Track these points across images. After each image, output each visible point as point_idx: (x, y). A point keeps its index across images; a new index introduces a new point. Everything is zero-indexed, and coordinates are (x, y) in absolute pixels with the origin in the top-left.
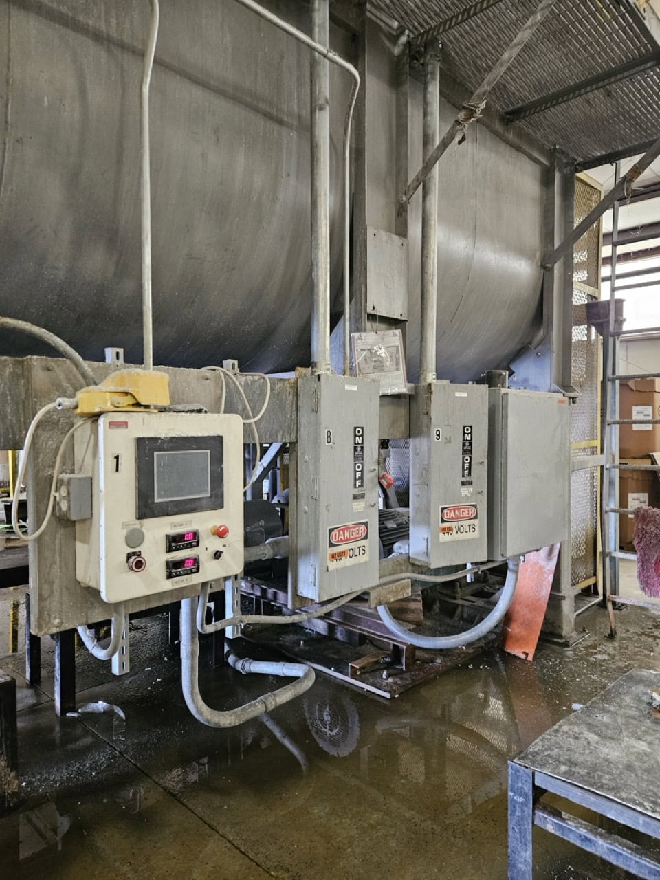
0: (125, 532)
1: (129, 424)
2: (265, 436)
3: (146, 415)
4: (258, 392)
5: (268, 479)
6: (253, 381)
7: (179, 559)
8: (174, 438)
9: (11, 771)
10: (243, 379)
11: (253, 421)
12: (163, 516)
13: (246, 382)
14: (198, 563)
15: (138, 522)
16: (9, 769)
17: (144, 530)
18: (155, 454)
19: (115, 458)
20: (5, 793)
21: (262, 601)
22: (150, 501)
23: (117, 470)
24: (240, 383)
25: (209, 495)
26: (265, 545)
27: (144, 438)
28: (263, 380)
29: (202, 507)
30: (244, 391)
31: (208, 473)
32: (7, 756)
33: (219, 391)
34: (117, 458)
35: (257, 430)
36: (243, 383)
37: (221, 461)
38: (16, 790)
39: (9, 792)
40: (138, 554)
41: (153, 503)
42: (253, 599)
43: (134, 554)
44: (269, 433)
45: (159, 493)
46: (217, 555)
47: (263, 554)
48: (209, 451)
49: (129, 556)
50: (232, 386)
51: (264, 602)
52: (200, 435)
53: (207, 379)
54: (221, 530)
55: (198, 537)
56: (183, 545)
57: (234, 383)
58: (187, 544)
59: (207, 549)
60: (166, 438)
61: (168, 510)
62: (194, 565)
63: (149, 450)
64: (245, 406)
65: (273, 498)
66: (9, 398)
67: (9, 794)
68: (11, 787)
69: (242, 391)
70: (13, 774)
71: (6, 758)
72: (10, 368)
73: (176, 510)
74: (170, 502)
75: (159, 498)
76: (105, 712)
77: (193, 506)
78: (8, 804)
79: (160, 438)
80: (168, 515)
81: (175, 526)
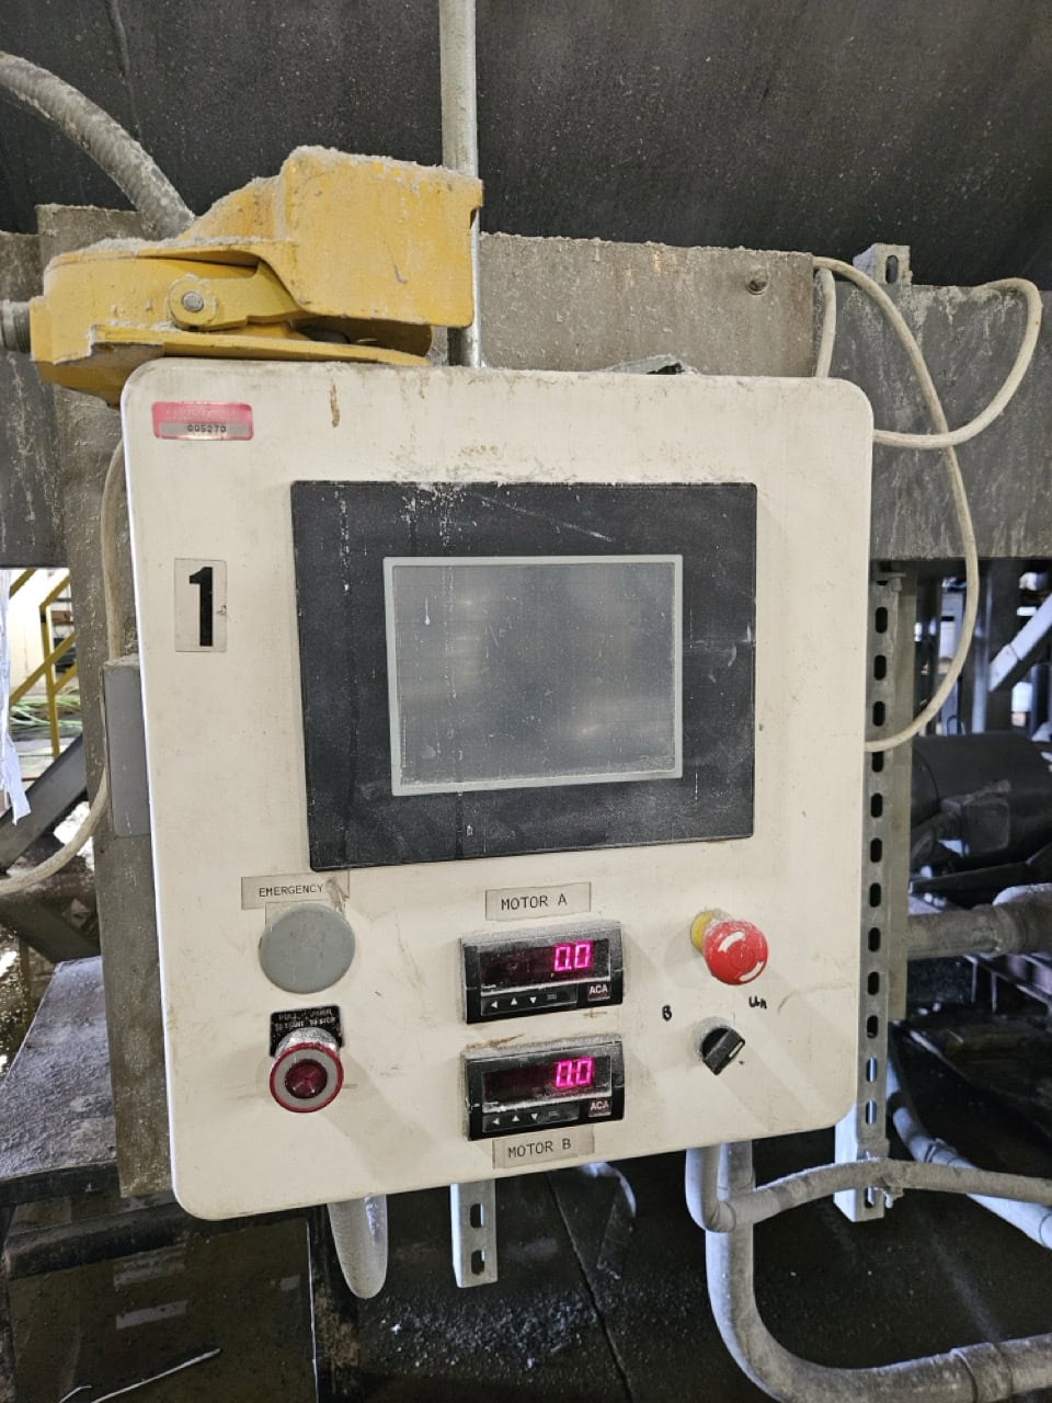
0: (255, 923)
1: (257, 417)
2: (1009, 527)
3: (346, 373)
4: (986, 352)
5: (1028, 681)
6: (968, 308)
7: (523, 1055)
8: (491, 487)
9: (342, 1321)
10: (925, 297)
11: (946, 439)
12: (436, 857)
13: (932, 312)
14: (618, 1078)
15: (321, 879)
16: (337, 1316)
17: (352, 917)
18: (389, 563)
19: (193, 579)
20: (330, 1364)
21: (994, 975)
22: (366, 790)
23: (206, 638)
24: (908, 317)
25: (678, 773)
26: (993, 913)
27: (326, 485)
28: (1009, 302)
29: (636, 824)
30: (925, 347)
31: (670, 667)
32: (333, 1289)
33: (804, 337)
34: (204, 579)
35: (973, 505)
36: (920, 318)
37: (740, 610)
38: (355, 1364)
39: (339, 1364)
40: (329, 1021)
41: (386, 796)
42: (970, 964)
43: (305, 1017)
44: (1023, 519)
45: (410, 751)
46: (718, 1047)
47: (985, 940)
48: (677, 560)
49: (281, 1024)
50: (871, 328)
51: (998, 979)
52: (633, 478)
53: (755, 287)
54: (724, 947)
55: (619, 964)
56: (541, 995)
57: (882, 314)
58: (562, 994)
59: (667, 1013)
60: (448, 487)
61: (461, 832)
62: (594, 1085)
63: (358, 542)
64: (926, 408)
65: (1037, 728)
66: (18, 380)
67: (338, 1368)
68: (342, 1353)
69: (914, 345)
70: (345, 1328)
71: (329, 1291)
72: (14, 273)
73: (501, 833)
74: (469, 795)
75: (412, 773)
76: (601, 1177)
77: (590, 820)
78: (339, 1389)
79: (410, 489)
80: (459, 855)
81: (506, 904)
